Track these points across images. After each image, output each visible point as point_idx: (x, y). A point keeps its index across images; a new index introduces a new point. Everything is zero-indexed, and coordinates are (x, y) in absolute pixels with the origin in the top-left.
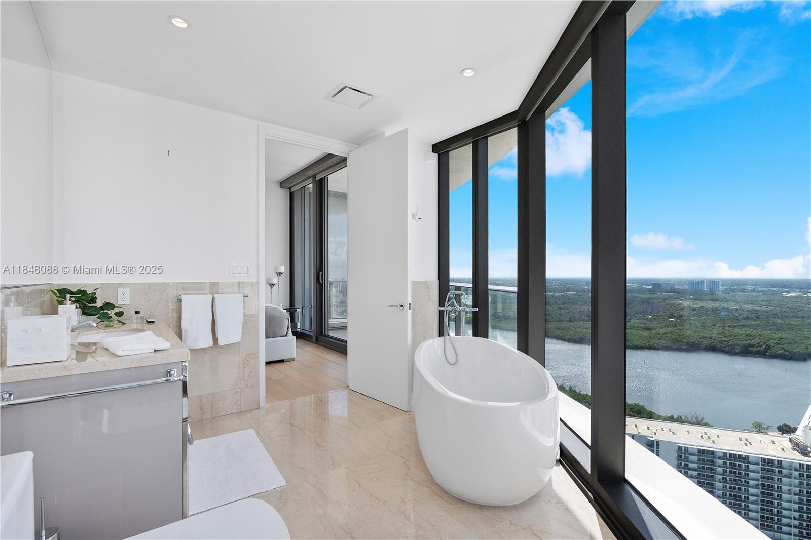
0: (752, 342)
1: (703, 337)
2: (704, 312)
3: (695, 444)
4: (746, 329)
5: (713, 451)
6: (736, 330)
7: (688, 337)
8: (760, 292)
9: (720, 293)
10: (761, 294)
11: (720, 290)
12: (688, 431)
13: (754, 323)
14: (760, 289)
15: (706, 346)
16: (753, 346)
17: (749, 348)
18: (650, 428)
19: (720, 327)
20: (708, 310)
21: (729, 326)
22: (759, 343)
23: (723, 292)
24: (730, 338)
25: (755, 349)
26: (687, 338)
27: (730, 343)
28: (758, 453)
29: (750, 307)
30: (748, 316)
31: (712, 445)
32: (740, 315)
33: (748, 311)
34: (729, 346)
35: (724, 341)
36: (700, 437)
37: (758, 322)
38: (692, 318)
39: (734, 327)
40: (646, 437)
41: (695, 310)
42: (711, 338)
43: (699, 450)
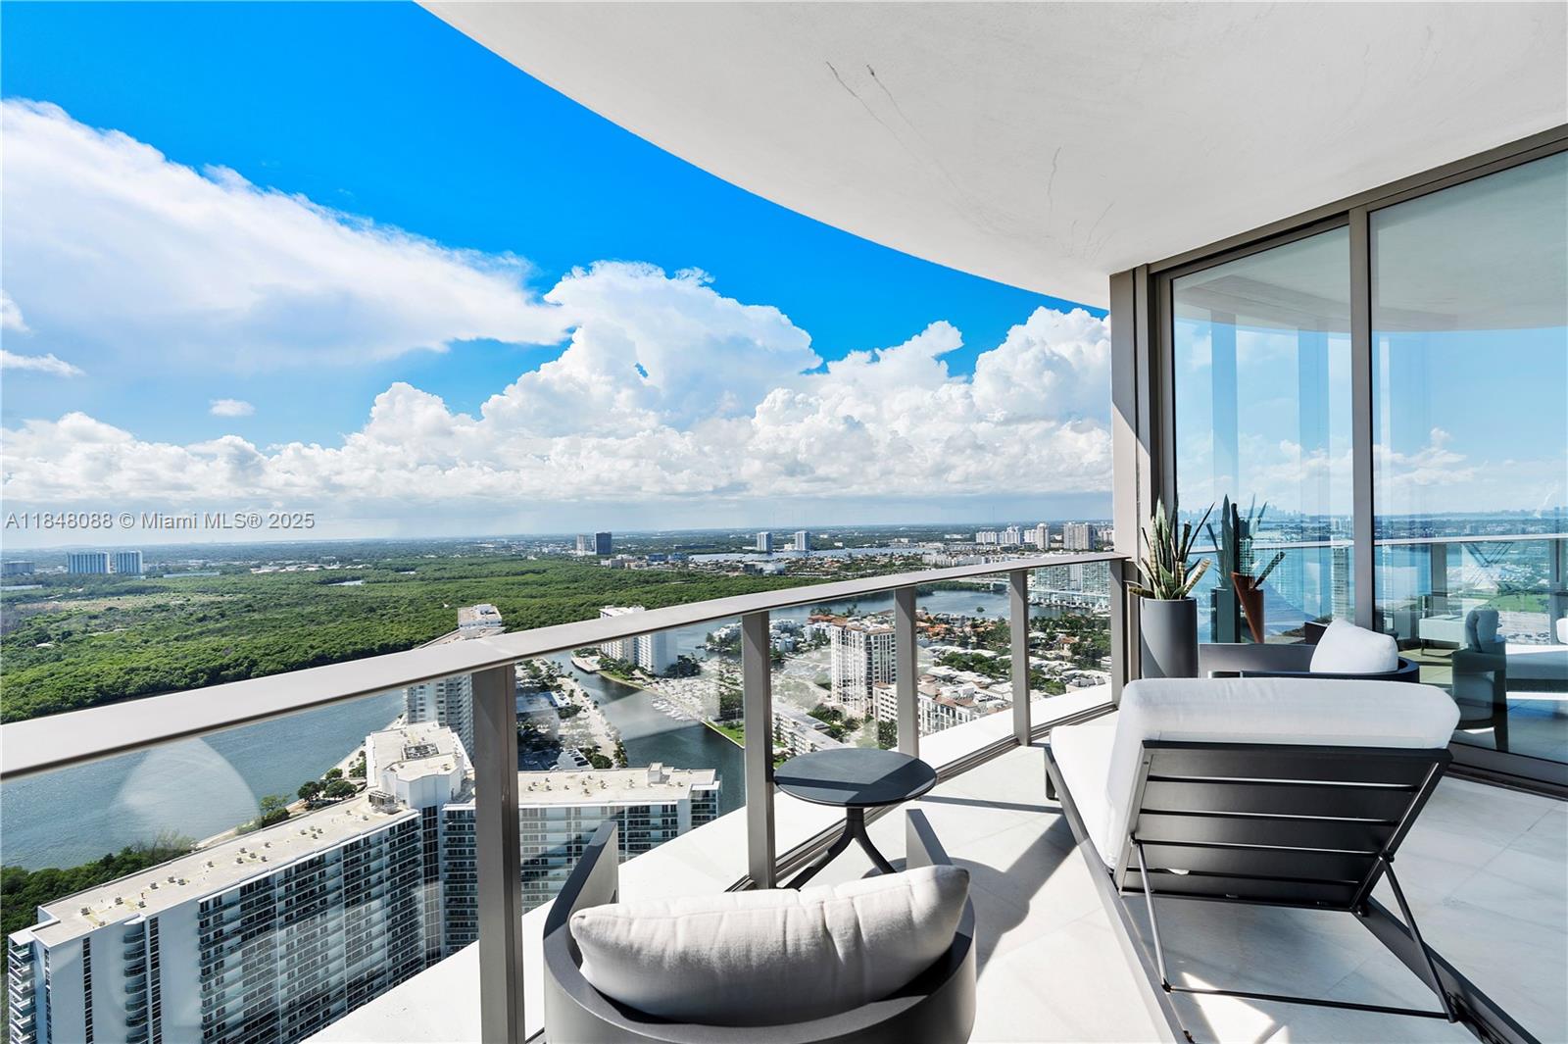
0: (226, 661)
1: (133, 670)
2: (117, 618)
3: (233, 882)
4: (207, 639)
5: (267, 879)
6: (191, 645)
7: (98, 676)
8: (212, 569)
9: (144, 577)
10: (218, 573)
11: (141, 571)
12: (210, 864)
13: (218, 625)
14: (213, 564)
15: (140, 688)
16: (228, 667)
17: (222, 673)
18: (123, 899)
19: (158, 643)
20: (125, 614)
21: (176, 639)
22: (237, 660)
23: (148, 574)
24: (185, 662)
25: (231, 672)
26: (94, 679)
27: (188, 671)
28: (338, 841)
29: (206, 599)
30: (205, 616)
31: (264, 866)
32: (191, 614)
33: (203, 605)
34: (186, 677)
35: (176, 669)
36: (236, 863)
37: (226, 623)
38: (95, 635)
39: (186, 638)
40: (121, 924)
41: (95, 617)
42: (148, 669)
43: (243, 890)
